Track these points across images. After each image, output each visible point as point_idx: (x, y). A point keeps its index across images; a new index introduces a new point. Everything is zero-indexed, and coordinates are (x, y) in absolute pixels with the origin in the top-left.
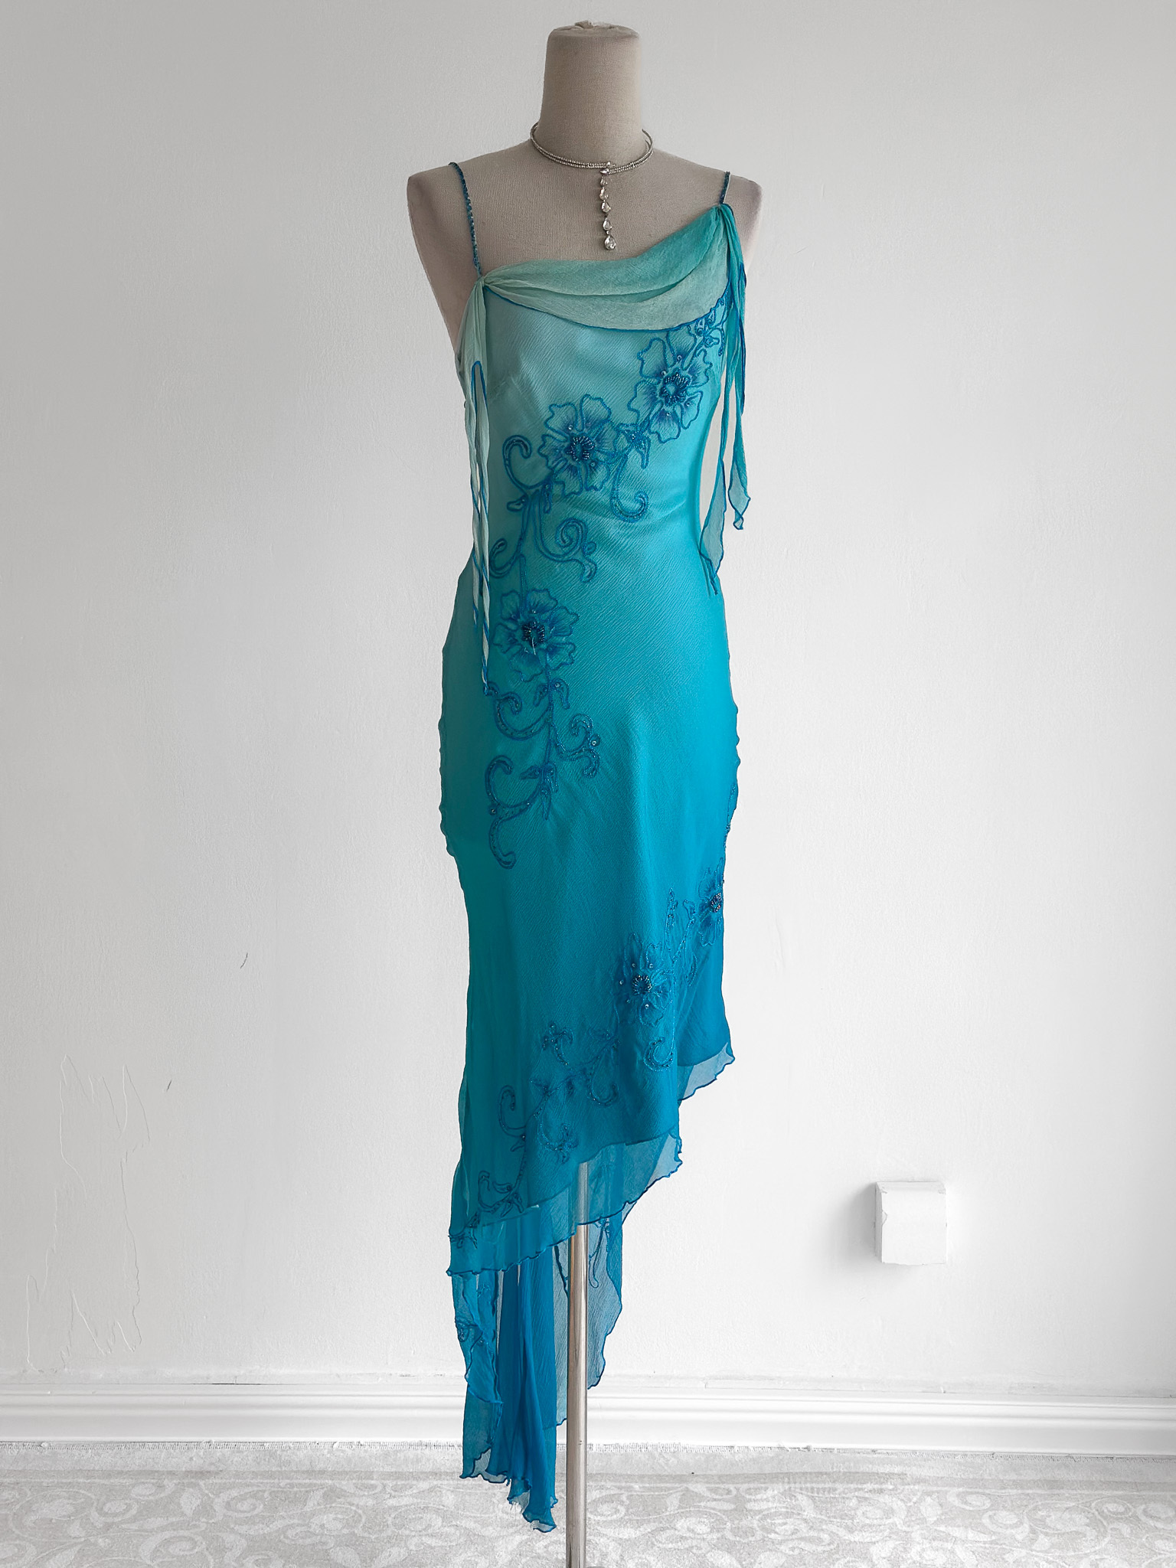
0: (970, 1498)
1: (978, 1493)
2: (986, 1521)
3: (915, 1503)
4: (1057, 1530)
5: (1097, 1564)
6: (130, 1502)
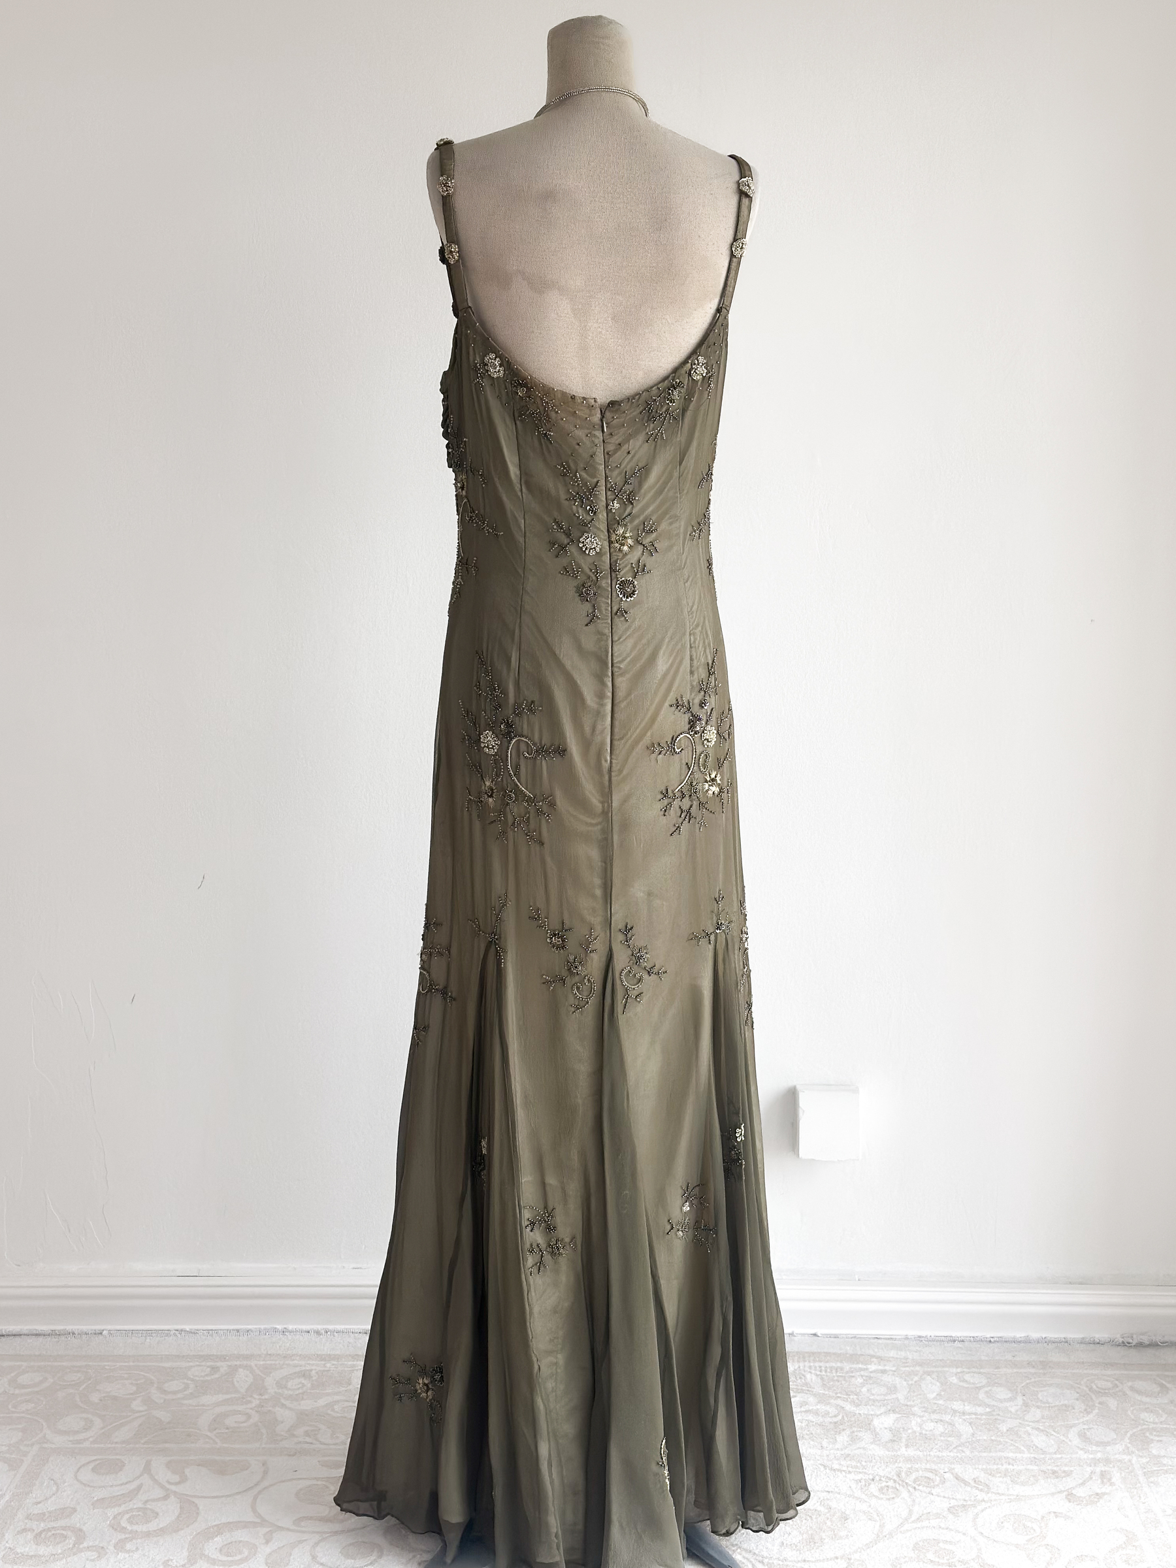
0: (967, 1377)
1: (975, 1372)
2: (982, 1395)
3: (915, 1382)
4: (1048, 1403)
5: (1085, 1433)
6: (186, 1381)
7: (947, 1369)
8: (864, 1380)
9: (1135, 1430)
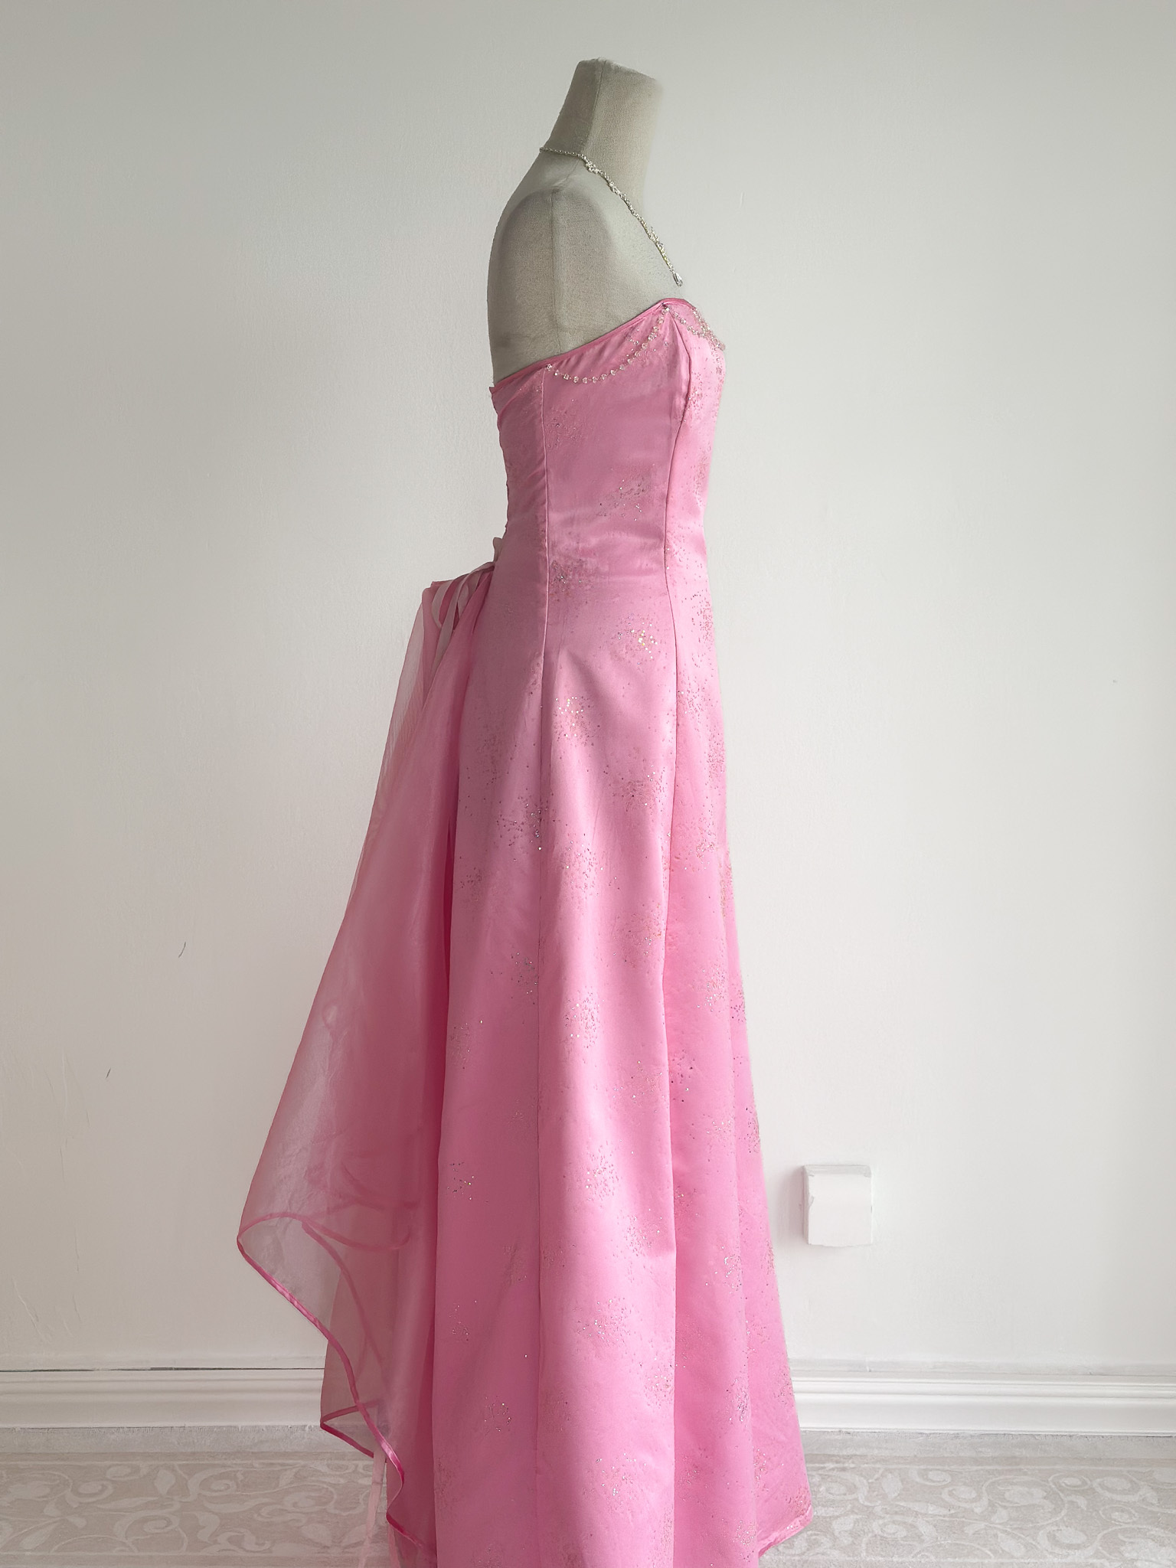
0: (931, 1475)
1: (939, 1470)
2: (945, 1496)
3: (876, 1480)
4: (1017, 1503)
5: (1054, 1535)
6: (105, 1483)
7: (908, 1466)
8: (822, 1478)
9: (1105, 1532)
